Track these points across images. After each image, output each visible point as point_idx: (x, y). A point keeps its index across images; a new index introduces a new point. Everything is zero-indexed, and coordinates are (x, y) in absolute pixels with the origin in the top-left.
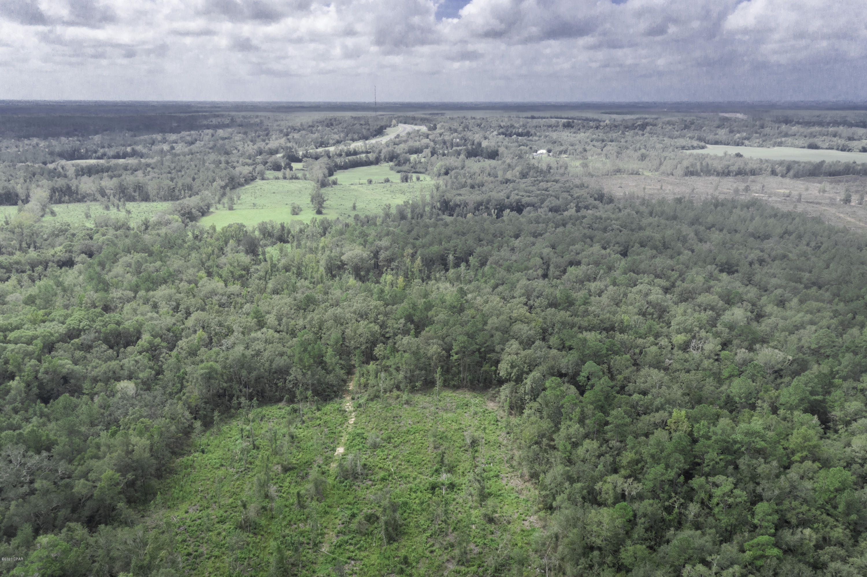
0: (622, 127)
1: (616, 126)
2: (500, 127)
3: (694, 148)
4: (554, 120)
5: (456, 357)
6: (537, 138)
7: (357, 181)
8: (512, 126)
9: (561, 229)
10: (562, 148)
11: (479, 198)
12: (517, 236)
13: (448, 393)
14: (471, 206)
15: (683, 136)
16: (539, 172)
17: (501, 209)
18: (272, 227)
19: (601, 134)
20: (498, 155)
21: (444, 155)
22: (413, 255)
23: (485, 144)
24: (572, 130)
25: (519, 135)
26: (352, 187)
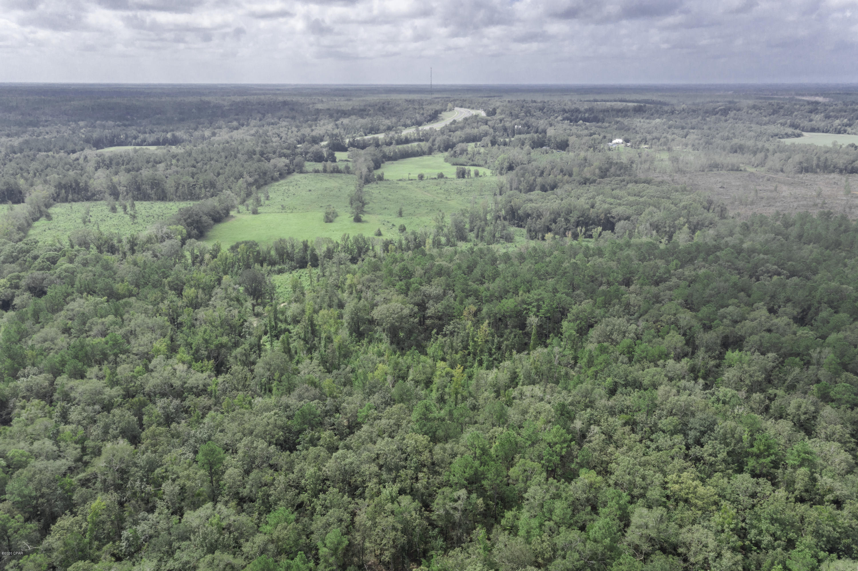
0: (700, 112)
1: (693, 111)
2: (564, 111)
3: (788, 136)
4: (622, 104)
6: (607, 125)
7: (407, 176)
8: (577, 110)
10: (640, 137)
11: (555, 206)
15: (773, 123)
16: (622, 168)
19: (678, 120)
20: (567, 145)
21: (505, 144)
22: (477, 315)
23: (551, 132)
24: (646, 115)
25: (585, 120)
26: (401, 184)
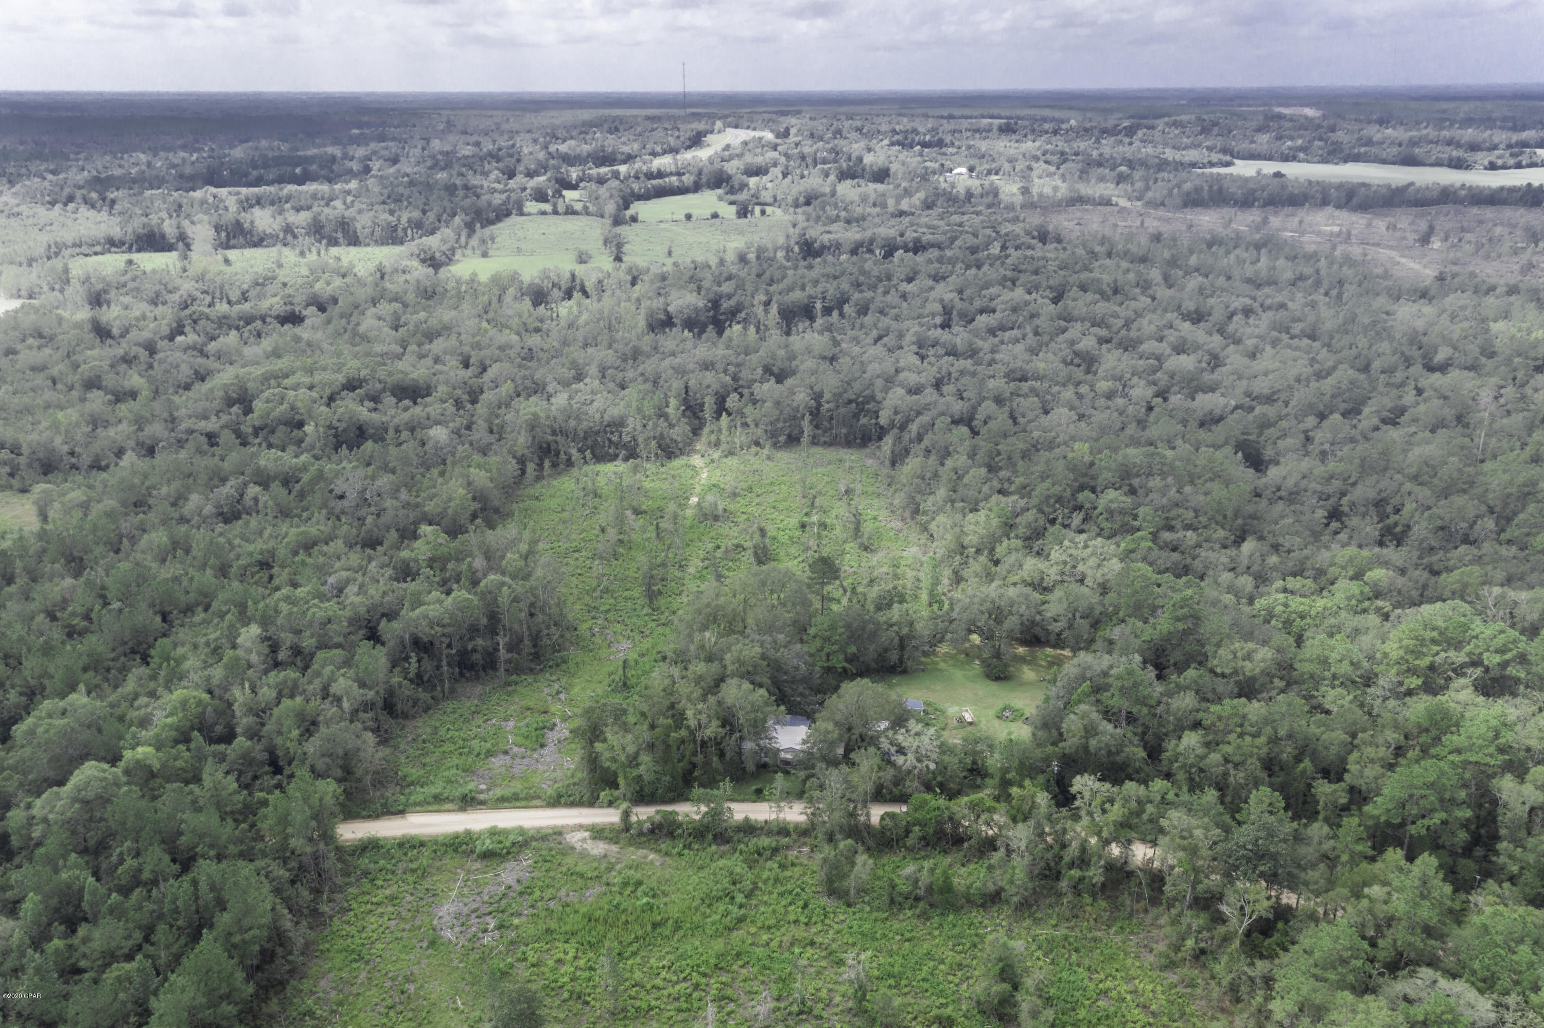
0: (1096, 132)
1: (1086, 130)
2: (894, 132)
3: (1212, 164)
4: (986, 121)
5: (826, 406)
6: (954, 150)
7: (669, 217)
8: (915, 131)
9: (973, 271)
10: (994, 165)
11: (858, 237)
12: (910, 280)
13: (818, 451)
14: (847, 247)
15: (1197, 146)
16: (951, 199)
17: (890, 250)
18: (558, 275)
19: (1060, 144)
20: (888, 175)
21: (802, 176)
22: (767, 304)
23: (868, 159)
24: (1014, 137)
25: (925, 145)
26: (662, 225)
